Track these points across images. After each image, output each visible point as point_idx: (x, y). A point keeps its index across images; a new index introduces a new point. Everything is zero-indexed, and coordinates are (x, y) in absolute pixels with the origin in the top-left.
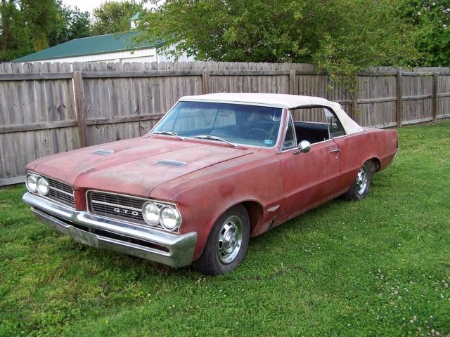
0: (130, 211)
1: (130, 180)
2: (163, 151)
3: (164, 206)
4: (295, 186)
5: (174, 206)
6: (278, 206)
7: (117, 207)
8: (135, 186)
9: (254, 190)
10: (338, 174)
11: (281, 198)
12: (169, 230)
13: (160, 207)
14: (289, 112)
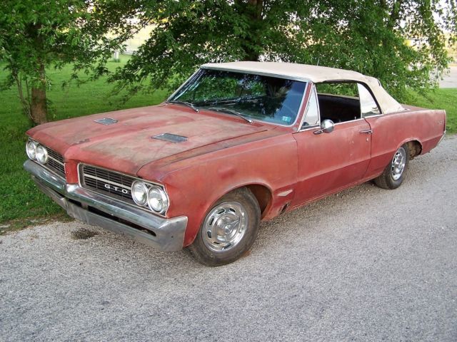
0: (120, 188)
1: (121, 155)
2: (168, 123)
3: (152, 185)
4: (312, 169)
5: (162, 188)
6: (291, 191)
7: (108, 183)
8: (124, 161)
9: (262, 172)
10: (369, 158)
11: (295, 182)
12: (156, 213)
13: (148, 187)
14: (313, 87)
